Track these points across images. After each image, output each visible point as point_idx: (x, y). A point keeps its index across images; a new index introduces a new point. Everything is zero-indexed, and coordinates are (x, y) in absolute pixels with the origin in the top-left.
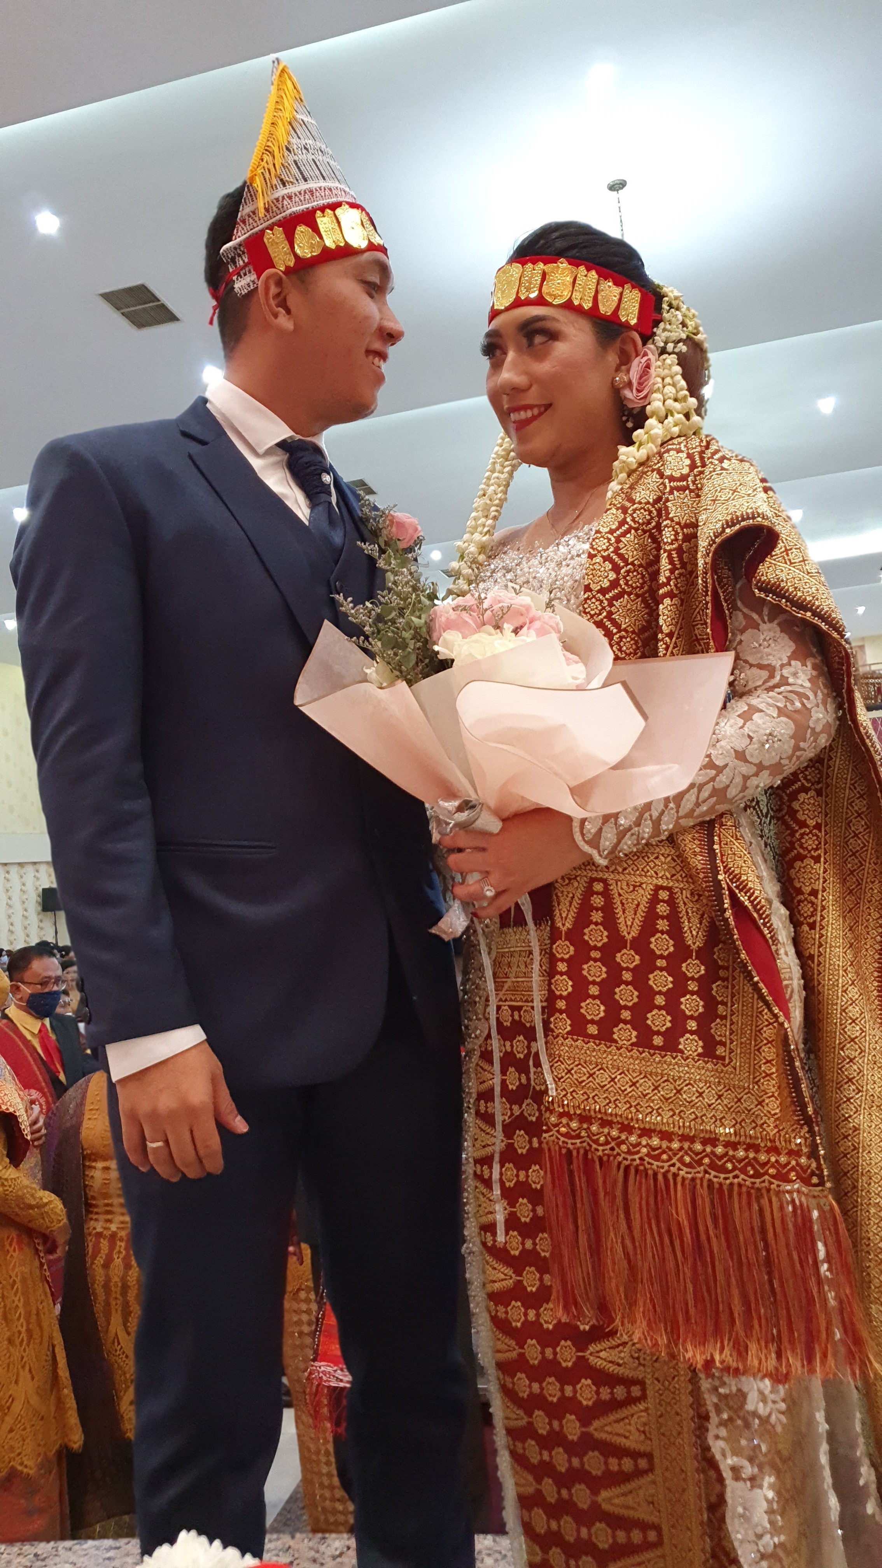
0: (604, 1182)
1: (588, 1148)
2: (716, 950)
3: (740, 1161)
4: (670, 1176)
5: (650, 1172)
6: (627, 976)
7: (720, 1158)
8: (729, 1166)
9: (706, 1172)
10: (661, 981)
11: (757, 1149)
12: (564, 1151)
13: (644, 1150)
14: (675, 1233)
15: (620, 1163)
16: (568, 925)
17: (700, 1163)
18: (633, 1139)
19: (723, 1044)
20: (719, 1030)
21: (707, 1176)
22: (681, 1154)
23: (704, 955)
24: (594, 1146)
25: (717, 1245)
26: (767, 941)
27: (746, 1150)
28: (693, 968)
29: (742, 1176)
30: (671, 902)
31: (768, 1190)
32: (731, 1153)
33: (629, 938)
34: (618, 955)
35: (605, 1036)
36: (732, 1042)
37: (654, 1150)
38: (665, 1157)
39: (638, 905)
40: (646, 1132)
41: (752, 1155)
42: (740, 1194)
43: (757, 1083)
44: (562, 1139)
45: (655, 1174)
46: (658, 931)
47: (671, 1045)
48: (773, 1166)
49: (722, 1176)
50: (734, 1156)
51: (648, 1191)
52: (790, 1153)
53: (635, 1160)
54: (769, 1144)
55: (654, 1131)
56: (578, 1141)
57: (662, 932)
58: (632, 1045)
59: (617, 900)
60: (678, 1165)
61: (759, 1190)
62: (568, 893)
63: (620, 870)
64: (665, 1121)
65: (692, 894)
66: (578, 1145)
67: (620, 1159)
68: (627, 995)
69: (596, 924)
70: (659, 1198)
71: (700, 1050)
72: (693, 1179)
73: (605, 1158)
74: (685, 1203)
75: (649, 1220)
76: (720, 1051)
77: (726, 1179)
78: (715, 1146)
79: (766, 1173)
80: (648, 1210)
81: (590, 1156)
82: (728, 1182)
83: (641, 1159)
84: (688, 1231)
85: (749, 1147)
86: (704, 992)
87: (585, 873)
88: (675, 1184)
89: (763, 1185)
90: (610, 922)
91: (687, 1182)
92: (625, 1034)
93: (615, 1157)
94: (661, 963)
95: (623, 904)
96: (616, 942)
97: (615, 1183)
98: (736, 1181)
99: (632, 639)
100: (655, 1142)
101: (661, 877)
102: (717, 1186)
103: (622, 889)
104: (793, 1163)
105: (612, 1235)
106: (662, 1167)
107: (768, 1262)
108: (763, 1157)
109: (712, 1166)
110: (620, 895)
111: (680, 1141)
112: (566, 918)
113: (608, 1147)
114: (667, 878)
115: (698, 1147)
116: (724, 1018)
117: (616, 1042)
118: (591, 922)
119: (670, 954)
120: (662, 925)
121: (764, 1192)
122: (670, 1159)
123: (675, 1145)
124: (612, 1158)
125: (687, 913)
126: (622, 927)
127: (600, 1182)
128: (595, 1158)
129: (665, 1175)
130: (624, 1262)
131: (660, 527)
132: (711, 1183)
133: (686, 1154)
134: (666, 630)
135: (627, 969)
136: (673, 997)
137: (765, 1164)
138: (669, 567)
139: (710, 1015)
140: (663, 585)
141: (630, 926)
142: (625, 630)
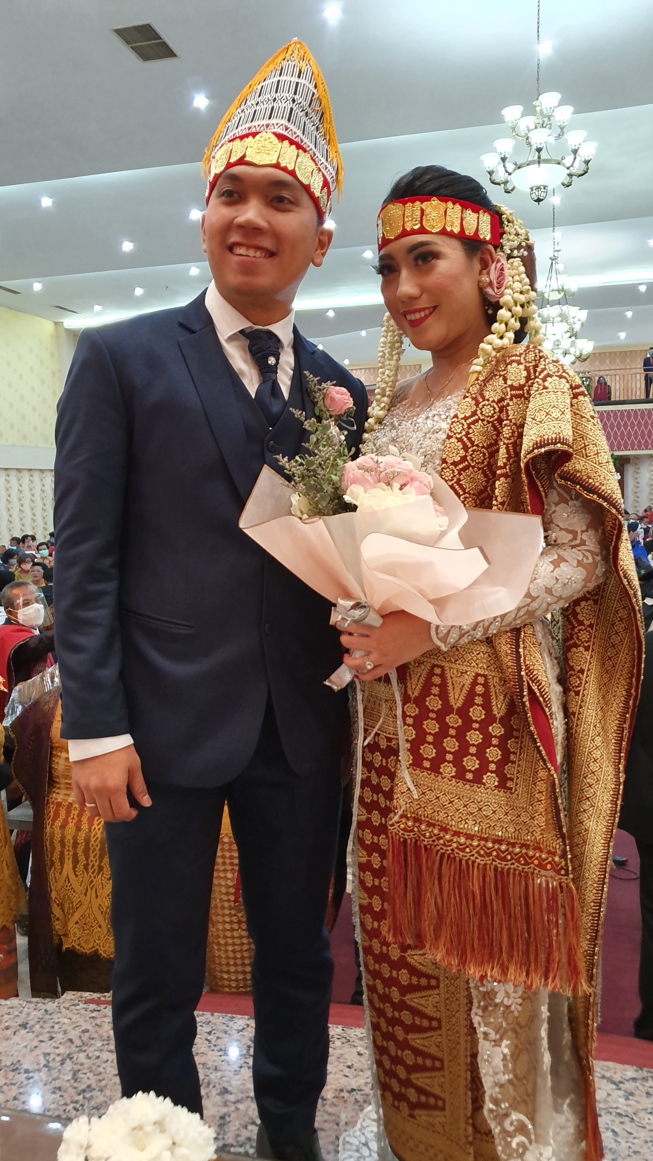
0: (427, 861)
1: (418, 838)
2: (512, 718)
3: (516, 854)
4: (470, 862)
5: (457, 859)
6: (452, 732)
7: (503, 852)
8: (509, 857)
9: (493, 860)
10: (474, 737)
11: (527, 847)
12: (402, 840)
13: (455, 845)
14: (470, 896)
15: (438, 851)
16: (416, 694)
17: (490, 855)
18: (448, 837)
19: (512, 779)
20: (510, 770)
21: (494, 863)
22: (478, 849)
23: (504, 721)
24: (422, 838)
25: (497, 905)
26: (547, 717)
27: (521, 847)
28: (496, 730)
29: (516, 864)
30: (486, 685)
31: (533, 873)
32: (511, 849)
33: (455, 707)
34: (448, 718)
35: (435, 768)
36: (518, 778)
37: (461, 845)
38: (468, 850)
39: (463, 686)
40: (457, 834)
41: (524, 851)
42: (514, 875)
43: (531, 805)
44: (401, 832)
45: (461, 860)
46: (475, 704)
47: (478, 779)
48: (537, 859)
49: (504, 863)
50: (512, 852)
51: (455, 870)
52: (549, 852)
53: (448, 850)
54: (536, 845)
55: (462, 833)
56: (412, 834)
57: (478, 705)
58: (452, 777)
59: (449, 681)
60: (476, 855)
61: (526, 872)
62: (418, 672)
63: (453, 661)
64: (469, 827)
65: (500, 680)
66: (412, 836)
67: (438, 848)
68: (451, 744)
69: (435, 695)
70: (462, 875)
71: (496, 784)
72: (485, 864)
73: (429, 847)
74: (479, 879)
75: (454, 888)
76: (509, 784)
77: (506, 865)
78: (501, 844)
79: (532, 863)
80: (454, 883)
81: (418, 844)
82: (507, 867)
83: (452, 850)
84: (478, 897)
85: (522, 846)
86: (502, 746)
87: (429, 660)
88: (473, 866)
89: (530, 870)
90: (444, 695)
91: (481, 866)
92: (448, 770)
93: (435, 846)
94: (476, 726)
95: (453, 684)
96: (447, 709)
97: (434, 863)
98: (512, 866)
99: (473, 499)
100: (462, 840)
101: (480, 668)
102: (500, 869)
103: (453, 674)
104: (550, 859)
105: (429, 894)
106: (466, 856)
107: (528, 918)
108: (531, 853)
109: (498, 857)
110: (452, 678)
111: (479, 840)
112: (415, 689)
113: (431, 839)
114: (484, 669)
115: (490, 845)
116: (514, 762)
117: (442, 774)
118: (432, 694)
119: (482, 720)
120: (478, 700)
121: (530, 875)
122: (471, 851)
123: (475, 843)
124: (433, 847)
125: (496, 693)
126: (451, 699)
127: (424, 861)
128: (422, 845)
129: (467, 861)
130: (435, 912)
131: (500, 420)
132: (496, 868)
133: (482, 849)
134: (499, 499)
135: (453, 727)
136: (482, 748)
137: (532, 857)
138: (506, 456)
139: (505, 760)
140: (501, 468)
141: (457, 699)
142: (469, 493)
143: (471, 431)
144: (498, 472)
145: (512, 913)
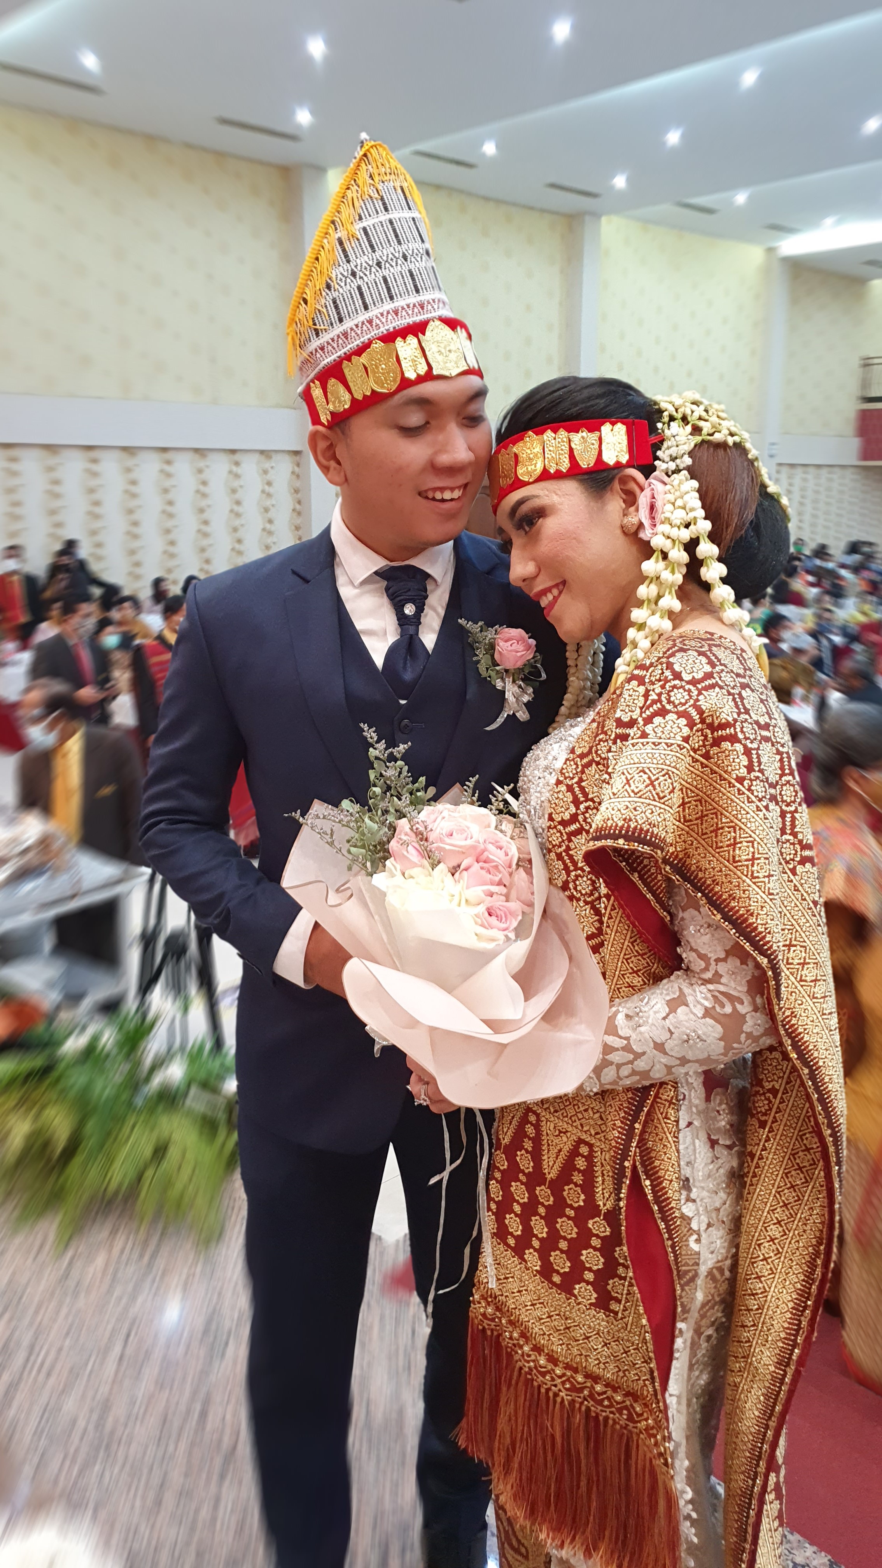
3: (618, 1403)
4: (551, 1394)
5: (536, 1384)
6: (542, 1210)
9: (585, 1399)
10: (567, 1228)
12: (480, 1327)
14: (549, 1442)
19: (618, 1300)
20: (615, 1287)
21: (586, 1403)
22: (564, 1378)
23: (612, 1219)
25: (585, 1461)
27: (624, 1396)
28: (599, 1227)
30: (589, 1158)
32: (609, 1393)
33: (549, 1177)
34: (538, 1188)
35: (520, 1251)
36: (628, 1301)
37: (541, 1367)
38: (548, 1376)
39: (561, 1150)
41: (629, 1401)
42: (613, 1428)
43: (646, 1343)
44: (482, 1318)
46: (572, 1182)
47: (567, 1287)
49: (600, 1408)
50: (612, 1397)
51: (532, 1397)
53: (525, 1366)
56: (492, 1324)
57: (576, 1185)
58: (537, 1271)
59: (545, 1139)
60: (560, 1387)
63: (552, 1111)
64: (554, 1347)
65: (610, 1157)
66: (493, 1327)
68: (539, 1226)
69: (527, 1151)
70: (540, 1409)
71: (593, 1300)
74: (562, 1419)
75: (529, 1419)
76: (614, 1306)
77: (602, 1411)
78: (597, 1383)
79: (640, 1421)
80: (529, 1412)
81: (499, 1341)
82: (604, 1414)
83: (530, 1369)
84: (560, 1444)
85: (628, 1394)
86: (606, 1251)
89: (635, 1430)
90: (536, 1155)
92: (533, 1258)
94: (570, 1212)
95: (549, 1144)
96: (538, 1176)
98: (611, 1416)
101: (586, 1132)
102: (593, 1414)
103: (549, 1129)
106: (546, 1384)
108: (638, 1409)
109: (591, 1397)
110: (548, 1134)
111: (564, 1368)
112: (506, 1134)
113: (511, 1342)
114: (591, 1134)
116: (623, 1278)
117: (525, 1262)
118: (523, 1148)
119: (580, 1206)
120: (577, 1178)
121: (634, 1437)
123: (559, 1371)
125: (603, 1175)
126: (545, 1164)
129: (548, 1390)
130: (508, 1439)
132: (588, 1409)
133: (568, 1380)
135: (543, 1204)
136: (576, 1246)
139: (609, 1271)
141: (551, 1166)
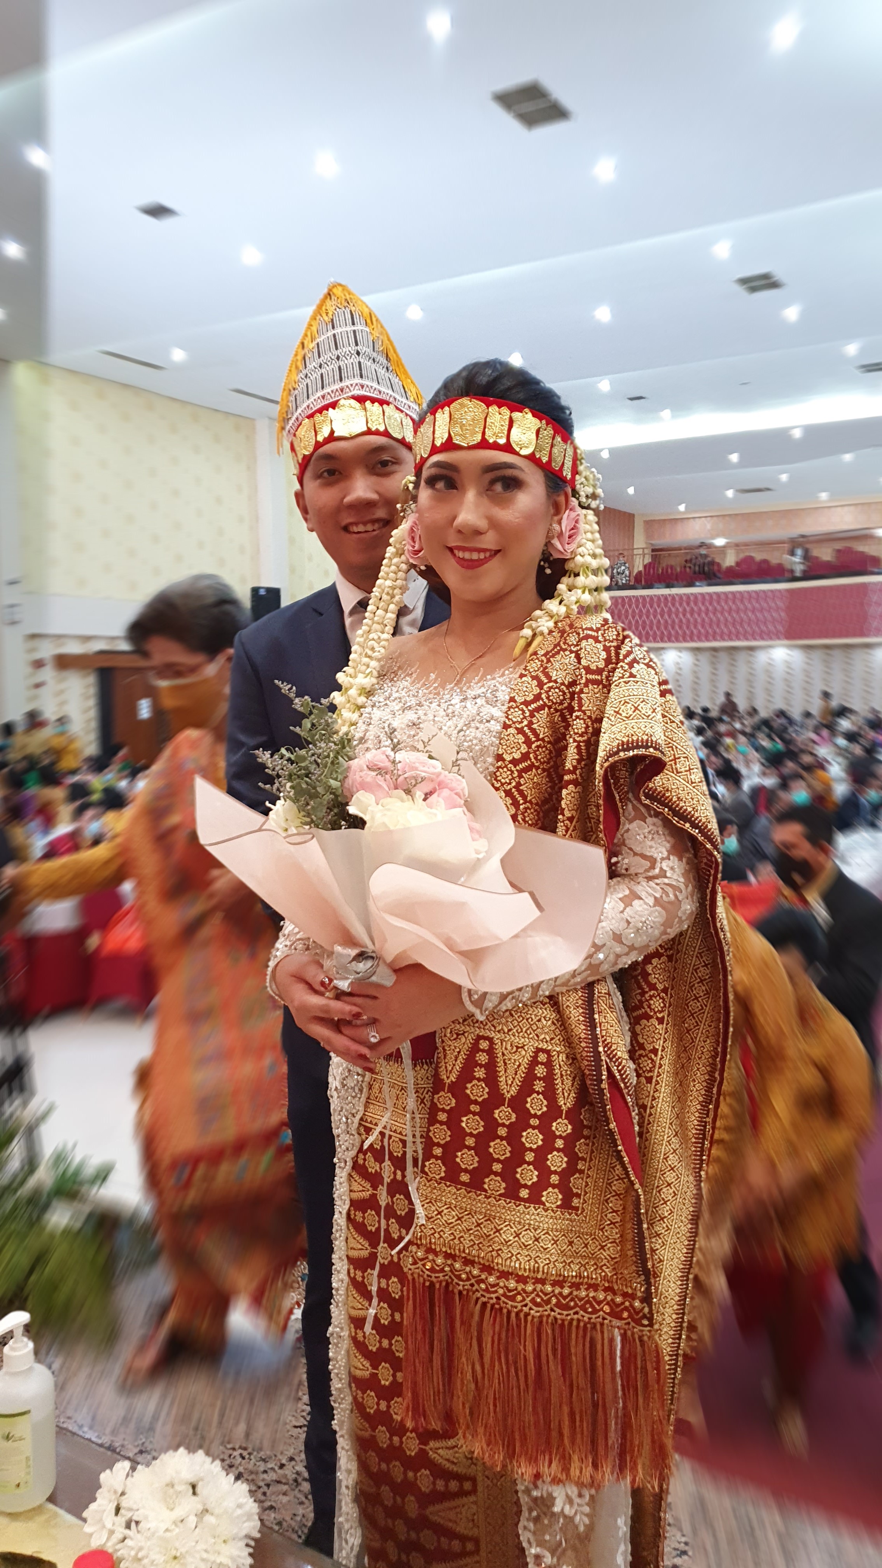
0: (462, 1313)
1: (450, 1280)
2: (583, 1111)
3: (581, 1299)
6: (502, 1132)
7: (565, 1298)
8: (572, 1304)
10: (532, 1138)
11: (595, 1287)
12: (427, 1284)
13: (501, 1291)
14: (521, 1362)
15: (478, 1299)
16: (453, 1078)
17: (548, 1302)
19: (578, 1196)
20: (576, 1182)
23: (572, 1115)
24: (456, 1280)
25: (555, 1372)
26: (628, 1108)
27: (587, 1289)
28: (562, 1127)
30: (549, 1064)
31: (602, 1324)
32: (575, 1293)
33: (508, 1096)
34: (497, 1111)
35: (476, 1184)
36: (586, 1193)
37: (510, 1291)
39: (519, 1066)
41: (591, 1295)
42: (578, 1328)
43: (602, 1230)
44: (427, 1272)
46: (534, 1091)
47: (535, 1199)
48: (608, 1304)
51: (501, 1326)
52: (625, 1295)
53: (492, 1298)
54: (607, 1285)
55: (512, 1274)
56: (441, 1275)
57: (538, 1093)
58: (500, 1195)
59: (500, 1060)
60: (530, 1305)
61: (595, 1324)
62: (455, 1047)
63: (506, 1030)
64: (522, 1266)
66: (442, 1278)
67: (479, 1295)
68: (499, 1149)
69: (479, 1080)
70: (510, 1334)
71: (559, 1202)
72: (541, 1317)
73: (465, 1293)
76: (575, 1202)
79: (602, 1309)
80: (499, 1345)
81: (451, 1288)
82: (569, 1318)
85: (589, 1287)
86: (568, 1149)
87: (473, 1030)
88: (526, 1321)
89: (598, 1320)
90: (492, 1080)
91: (536, 1320)
92: (494, 1184)
93: (474, 1293)
94: (534, 1122)
95: (505, 1064)
96: (496, 1099)
97: (472, 1315)
98: (576, 1317)
99: (535, 811)
100: (512, 1284)
101: (542, 1041)
102: (560, 1322)
103: (506, 1049)
104: (627, 1304)
105: (464, 1359)
108: (601, 1296)
109: (559, 1305)
110: (503, 1054)
111: (534, 1284)
112: (451, 1072)
113: (468, 1283)
115: (549, 1288)
116: (581, 1172)
117: (486, 1191)
118: (474, 1078)
119: (543, 1113)
120: (539, 1086)
121: (598, 1327)
122: (523, 1299)
123: (530, 1288)
124: (471, 1293)
125: (561, 1075)
126: (502, 1085)
127: (458, 1312)
128: (456, 1291)
130: (473, 1386)
131: (571, 710)
132: (554, 1321)
133: (538, 1295)
134: (568, 814)
135: (503, 1125)
136: (542, 1153)
137: (601, 1302)
138: (577, 757)
139: (571, 1170)
140: (569, 772)
141: (509, 1086)
142: (530, 802)
143: (534, 720)
144: (567, 778)
145: (575, 1382)
